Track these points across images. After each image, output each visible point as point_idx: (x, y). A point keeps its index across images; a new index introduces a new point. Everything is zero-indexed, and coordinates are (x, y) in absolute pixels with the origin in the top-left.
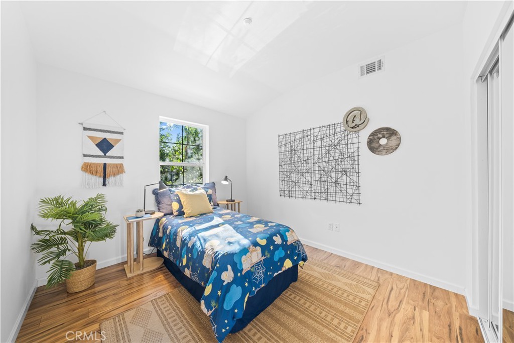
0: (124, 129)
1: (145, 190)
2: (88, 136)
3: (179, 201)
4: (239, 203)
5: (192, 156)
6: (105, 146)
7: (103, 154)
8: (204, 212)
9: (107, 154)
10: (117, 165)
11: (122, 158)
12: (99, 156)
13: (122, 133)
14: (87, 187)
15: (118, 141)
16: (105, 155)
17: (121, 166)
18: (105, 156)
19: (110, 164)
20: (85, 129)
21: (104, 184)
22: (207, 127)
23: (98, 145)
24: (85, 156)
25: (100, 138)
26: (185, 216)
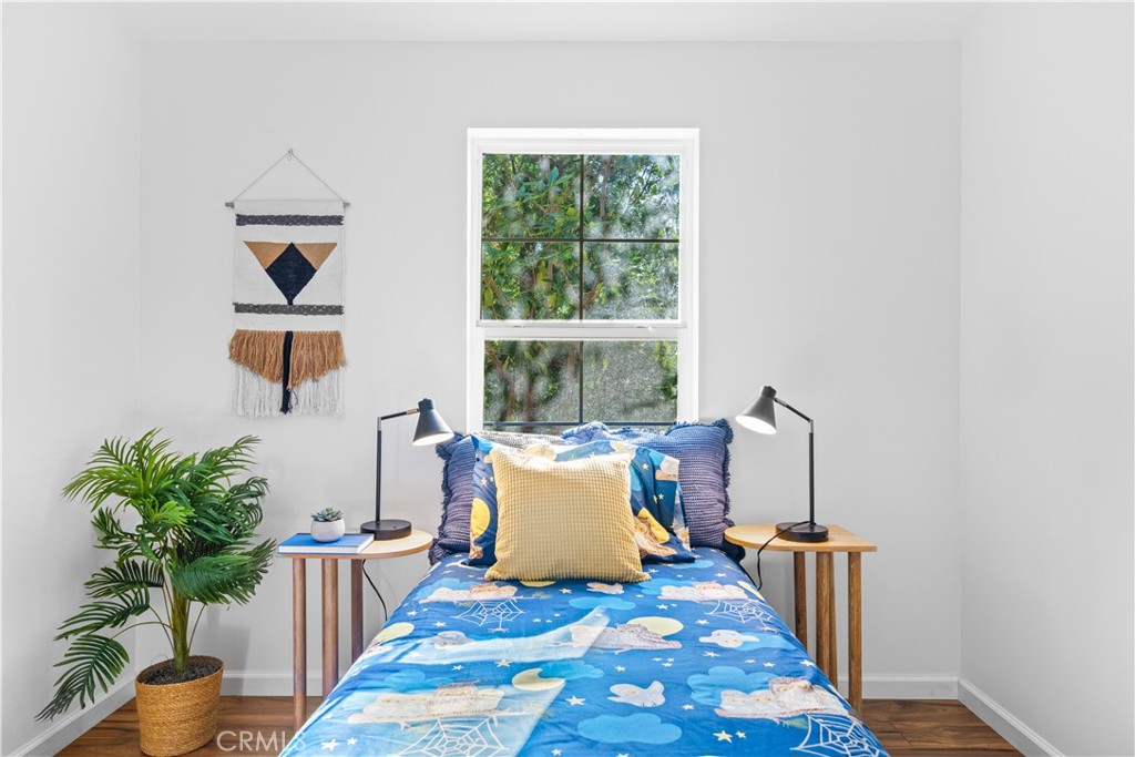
0: (346, 205)
1: (379, 433)
2: (247, 243)
3: (491, 498)
4: (854, 557)
5: (625, 290)
6: (291, 270)
7: (283, 301)
8: (584, 570)
9: (297, 301)
10: (321, 336)
11: (337, 310)
12: (275, 309)
13: (337, 220)
14: (240, 412)
15: (326, 249)
16: (290, 302)
17: (335, 338)
18: (290, 309)
19: (302, 334)
20: (242, 220)
21: (285, 408)
22: (694, 133)
23: (274, 271)
24: (240, 308)
25: (278, 245)
26: (491, 572)
